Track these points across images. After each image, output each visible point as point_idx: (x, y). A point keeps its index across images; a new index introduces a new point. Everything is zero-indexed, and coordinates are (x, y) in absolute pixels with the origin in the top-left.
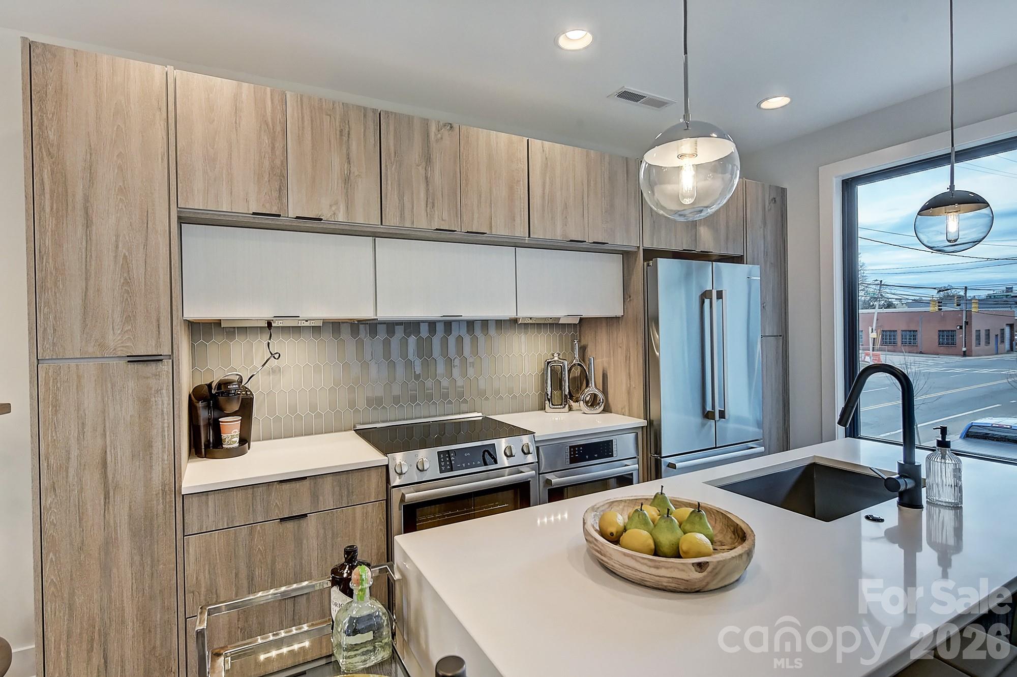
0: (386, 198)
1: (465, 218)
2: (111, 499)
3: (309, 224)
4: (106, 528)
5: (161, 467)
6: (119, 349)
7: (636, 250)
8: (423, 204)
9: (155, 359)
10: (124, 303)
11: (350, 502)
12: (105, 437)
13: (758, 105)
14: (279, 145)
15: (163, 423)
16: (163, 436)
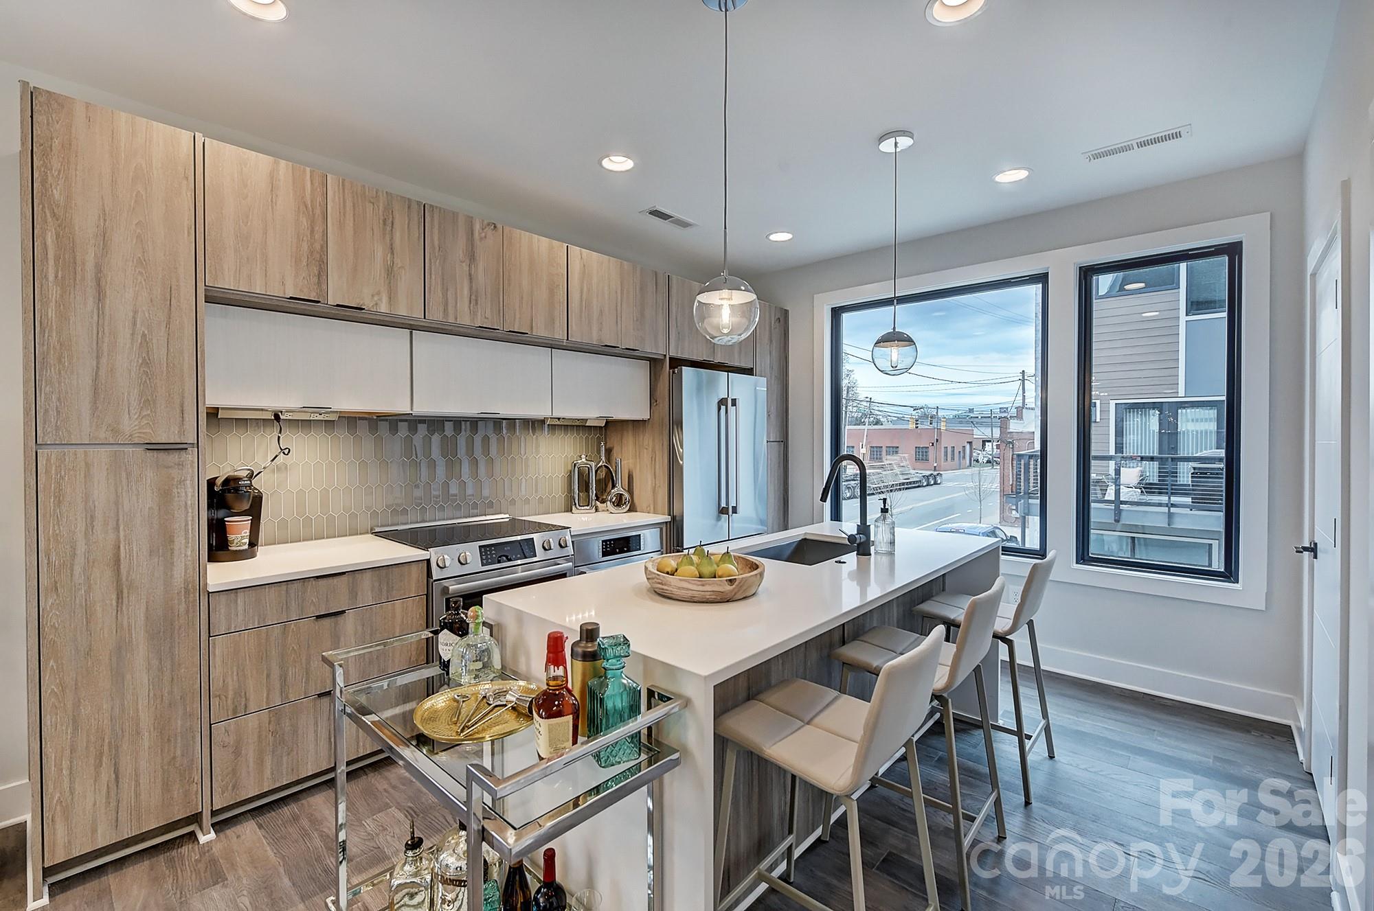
0: (430, 292)
1: (507, 317)
2: (125, 600)
3: (349, 312)
4: (118, 630)
5: (184, 564)
6: (136, 435)
7: (663, 358)
8: (466, 300)
9: (179, 448)
10: (142, 385)
11: (390, 597)
12: (119, 532)
13: (767, 237)
14: (319, 229)
15: (186, 517)
16: (186, 531)
